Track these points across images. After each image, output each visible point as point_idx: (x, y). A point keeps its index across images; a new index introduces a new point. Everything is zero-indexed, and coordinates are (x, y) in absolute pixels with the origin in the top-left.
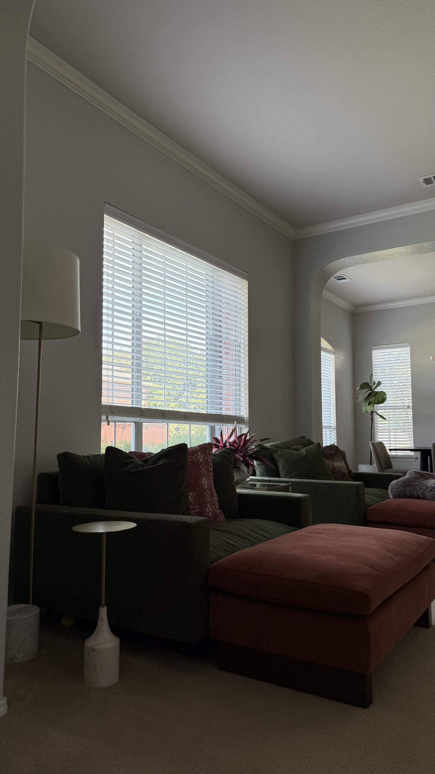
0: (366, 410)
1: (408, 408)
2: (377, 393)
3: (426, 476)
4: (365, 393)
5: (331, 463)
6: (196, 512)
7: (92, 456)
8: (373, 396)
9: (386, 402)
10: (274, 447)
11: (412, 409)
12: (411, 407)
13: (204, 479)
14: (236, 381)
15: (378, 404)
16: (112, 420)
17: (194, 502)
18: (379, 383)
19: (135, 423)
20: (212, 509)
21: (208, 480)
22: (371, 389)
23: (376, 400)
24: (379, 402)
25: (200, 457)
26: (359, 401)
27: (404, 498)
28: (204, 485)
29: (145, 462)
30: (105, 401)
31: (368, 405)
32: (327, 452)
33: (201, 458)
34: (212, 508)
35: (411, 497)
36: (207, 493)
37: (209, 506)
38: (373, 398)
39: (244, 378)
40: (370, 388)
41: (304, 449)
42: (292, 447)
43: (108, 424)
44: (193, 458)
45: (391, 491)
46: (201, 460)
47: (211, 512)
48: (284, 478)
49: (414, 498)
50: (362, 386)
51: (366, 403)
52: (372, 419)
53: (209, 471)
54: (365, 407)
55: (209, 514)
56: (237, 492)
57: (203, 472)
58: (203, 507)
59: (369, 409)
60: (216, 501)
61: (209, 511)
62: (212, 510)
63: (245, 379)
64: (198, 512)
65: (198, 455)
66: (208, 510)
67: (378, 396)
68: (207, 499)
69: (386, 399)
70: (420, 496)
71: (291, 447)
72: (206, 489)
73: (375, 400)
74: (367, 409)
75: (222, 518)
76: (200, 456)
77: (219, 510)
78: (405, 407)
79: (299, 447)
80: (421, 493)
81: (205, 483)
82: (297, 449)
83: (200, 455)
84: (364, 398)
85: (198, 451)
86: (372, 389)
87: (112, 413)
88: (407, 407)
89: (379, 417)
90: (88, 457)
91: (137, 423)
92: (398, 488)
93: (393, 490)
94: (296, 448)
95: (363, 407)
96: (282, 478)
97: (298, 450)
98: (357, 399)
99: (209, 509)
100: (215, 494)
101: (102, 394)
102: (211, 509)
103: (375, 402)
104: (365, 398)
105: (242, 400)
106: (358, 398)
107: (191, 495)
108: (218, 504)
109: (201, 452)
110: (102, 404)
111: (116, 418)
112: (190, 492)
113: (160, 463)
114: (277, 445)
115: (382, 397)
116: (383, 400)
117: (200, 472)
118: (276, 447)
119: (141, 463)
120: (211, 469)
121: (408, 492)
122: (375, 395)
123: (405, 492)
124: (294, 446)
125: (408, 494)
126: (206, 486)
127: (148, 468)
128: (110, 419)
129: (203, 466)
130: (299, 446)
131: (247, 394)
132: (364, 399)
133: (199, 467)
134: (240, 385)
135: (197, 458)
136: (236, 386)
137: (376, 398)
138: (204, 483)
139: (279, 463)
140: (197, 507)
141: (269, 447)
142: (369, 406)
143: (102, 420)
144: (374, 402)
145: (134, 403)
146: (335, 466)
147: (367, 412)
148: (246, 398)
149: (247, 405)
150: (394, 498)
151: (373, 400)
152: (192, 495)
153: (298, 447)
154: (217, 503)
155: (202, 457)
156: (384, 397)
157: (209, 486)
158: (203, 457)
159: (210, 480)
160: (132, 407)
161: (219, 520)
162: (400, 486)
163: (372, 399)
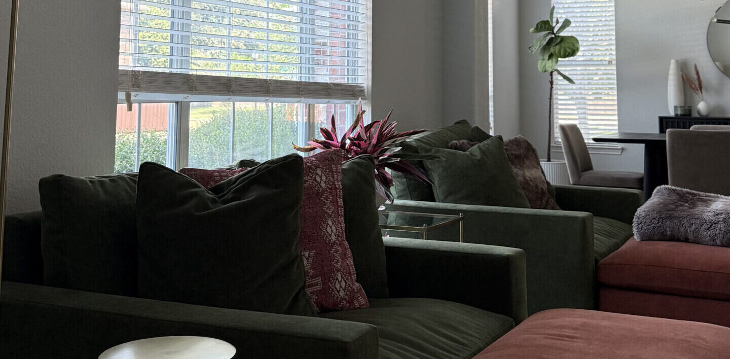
0: (543, 67)
1: (609, 63)
2: (563, 39)
3: (689, 197)
4: (542, 38)
5: (520, 172)
6: (316, 291)
7: (107, 180)
8: (557, 44)
9: (579, 53)
10: (423, 144)
11: (615, 66)
12: (614, 62)
13: (330, 223)
14: (349, 20)
15: (565, 56)
16: (136, 100)
17: (312, 271)
18: (567, 23)
19: (177, 103)
20: (346, 283)
21: (338, 225)
22: (553, 31)
23: (562, 50)
24: (567, 54)
25: (321, 179)
26: (533, 53)
27: (662, 240)
28: (330, 235)
29: (216, 190)
30: (126, 62)
31: (549, 59)
32: (513, 152)
33: (322, 181)
34: (345, 281)
35: (673, 239)
36: (336, 252)
37: (340, 278)
38: (557, 47)
39: (365, 15)
40: (550, 30)
41: (476, 146)
42: (450, 142)
43: (130, 109)
44: (307, 181)
45: (638, 229)
46: (323, 185)
47: (344, 290)
48: (443, 201)
49: (678, 240)
50: (539, 26)
51: (544, 56)
52: (552, 83)
53: (338, 206)
54: (542, 63)
55: (340, 293)
56: (384, 243)
57: (327, 209)
58: (330, 281)
59: (549, 65)
60: (351, 265)
61: (341, 287)
62: (346, 285)
63: (367, 16)
64: (320, 290)
65: (317, 174)
66: (338, 286)
67: (565, 44)
68: (336, 263)
69: (578, 49)
70: (691, 237)
71: (448, 143)
72: (334, 243)
73: (560, 51)
74: (545, 65)
75: (362, 300)
76: (321, 177)
77: (357, 285)
78: (605, 63)
79: (463, 143)
80: (692, 233)
81: (332, 231)
82: (461, 146)
83: (320, 174)
84: (541, 47)
85: (317, 166)
86: (555, 32)
87: (137, 87)
88: (607, 63)
89: (561, 78)
90: (102, 183)
91: (179, 103)
92: (651, 222)
93: (640, 226)
94: (458, 143)
95: (540, 61)
96: (439, 202)
97: (462, 148)
98: (530, 48)
99: (340, 283)
100: (349, 252)
101: (119, 49)
102: (343, 284)
103: (560, 53)
104: (543, 47)
105: (360, 55)
106: (531, 45)
107: (307, 256)
108: (355, 272)
109: (322, 168)
110: (120, 68)
111: (142, 96)
112: (305, 250)
113: (252, 196)
114: (426, 139)
115: (571, 46)
116: (573, 53)
117: (322, 209)
118: (424, 143)
119: (210, 195)
120: (341, 202)
121: (668, 229)
122: (561, 42)
123: (663, 230)
124: (455, 140)
125: (669, 233)
126: (333, 238)
127: (228, 207)
128: (132, 98)
129: (327, 197)
130: (464, 141)
131: (369, 43)
132: (541, 49)
133: (320, 199)
134: (355, 28)
135: (316, 181)
136: (348, 29)
137: (563, 47)
138: (330, 232)
139: (433, 173)
140: (319, 280)
141: (413, 143)
142: (550, 61)
143: (118, 100)
144: (558, 55)
145: (175, 66)
146: (527, 178)
147: (545, 71)
148: (367, 52)
149: (369, 64)
150: (642, 240)
151: (557, 52)
152: (309, 256)
153: (461, 141)
154: (353, 269)
155: (324, 178)
156: (575, 46)
157: (338, 236)
158: (327, 178)
159: (340, 224)
160: (171, 74)
161: (357, 305)
162: (654, 218)
163: (554, 49)
